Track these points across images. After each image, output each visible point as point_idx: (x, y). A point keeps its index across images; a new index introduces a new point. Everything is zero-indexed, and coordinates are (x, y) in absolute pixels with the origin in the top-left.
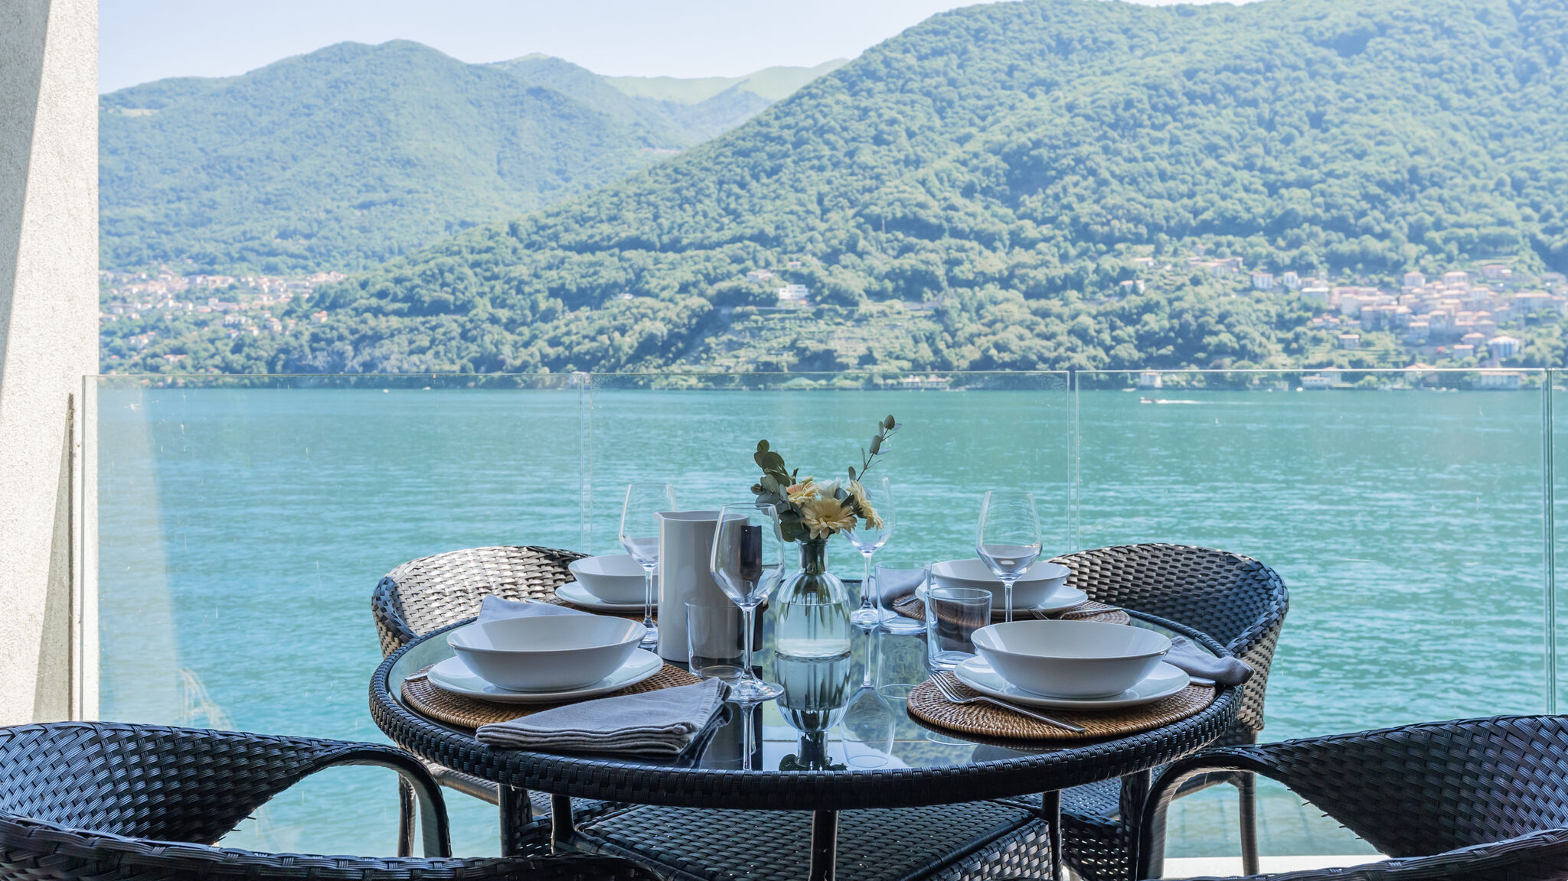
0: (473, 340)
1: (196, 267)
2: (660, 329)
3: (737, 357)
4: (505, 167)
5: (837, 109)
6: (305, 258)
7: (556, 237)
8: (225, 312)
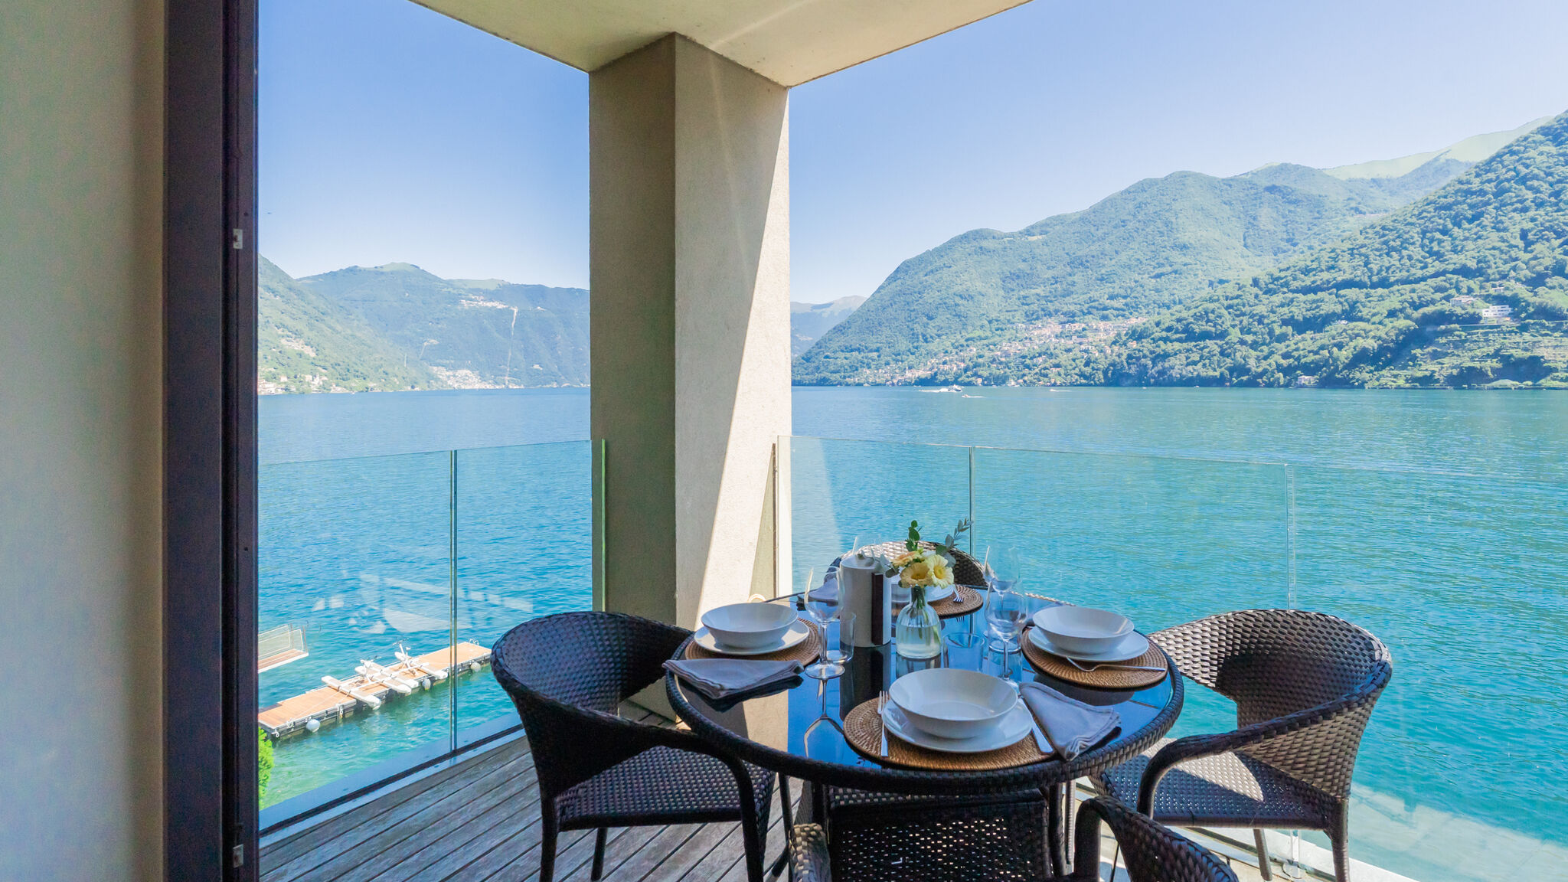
0: (1228, 356)
1: (1066, 319)
2: (1371, 344)
3: (1440, 363)
4: (1249, 241)
5: (1539, 159)
6: (1124, 310)
7: (1286, 284)
8: (1081, 344)
